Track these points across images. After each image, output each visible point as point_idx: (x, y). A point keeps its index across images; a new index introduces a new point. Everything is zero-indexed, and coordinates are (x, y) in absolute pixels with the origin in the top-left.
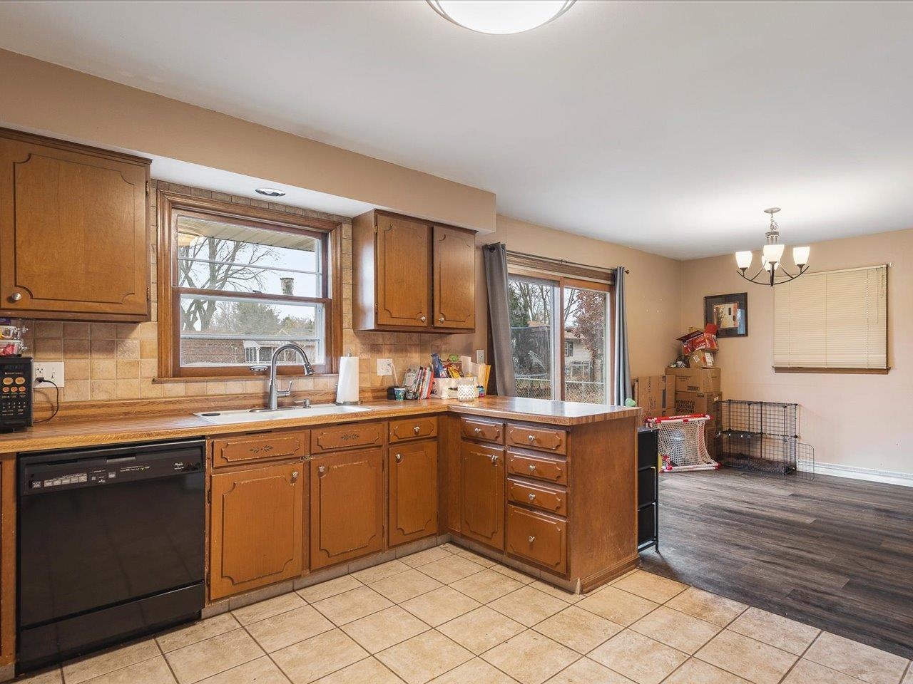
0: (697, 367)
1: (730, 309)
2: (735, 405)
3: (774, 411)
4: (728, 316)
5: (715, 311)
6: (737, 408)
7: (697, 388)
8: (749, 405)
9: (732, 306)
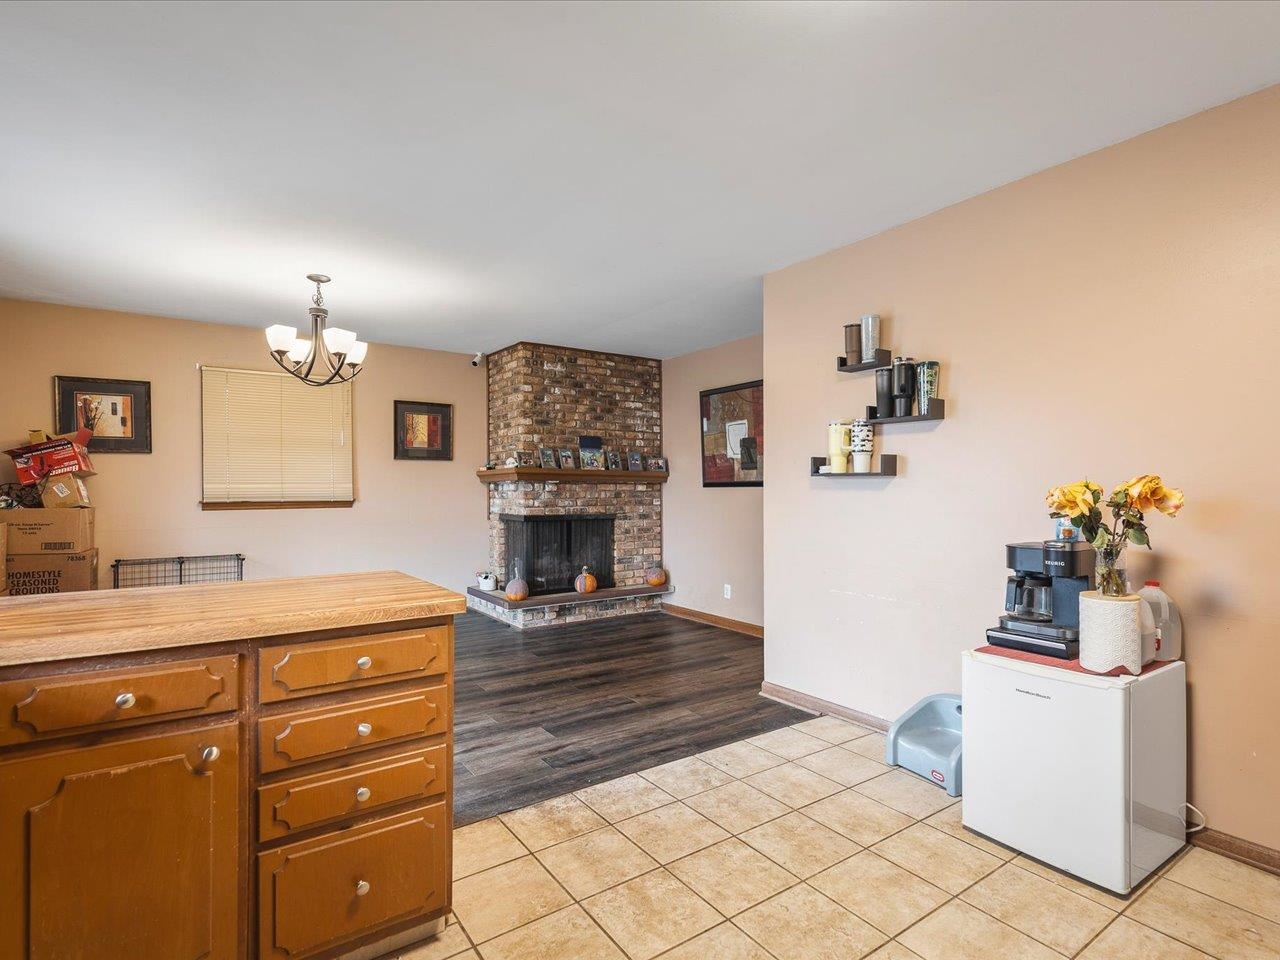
0: (63, 505)
1: (114, 405)
2: (129, 569)
3: (197, 569)
4: (110, 416)
5: (80, 404)
6: (149, 572)
7: (68, 545)
8: (181, 563)
9: (119, 400)
